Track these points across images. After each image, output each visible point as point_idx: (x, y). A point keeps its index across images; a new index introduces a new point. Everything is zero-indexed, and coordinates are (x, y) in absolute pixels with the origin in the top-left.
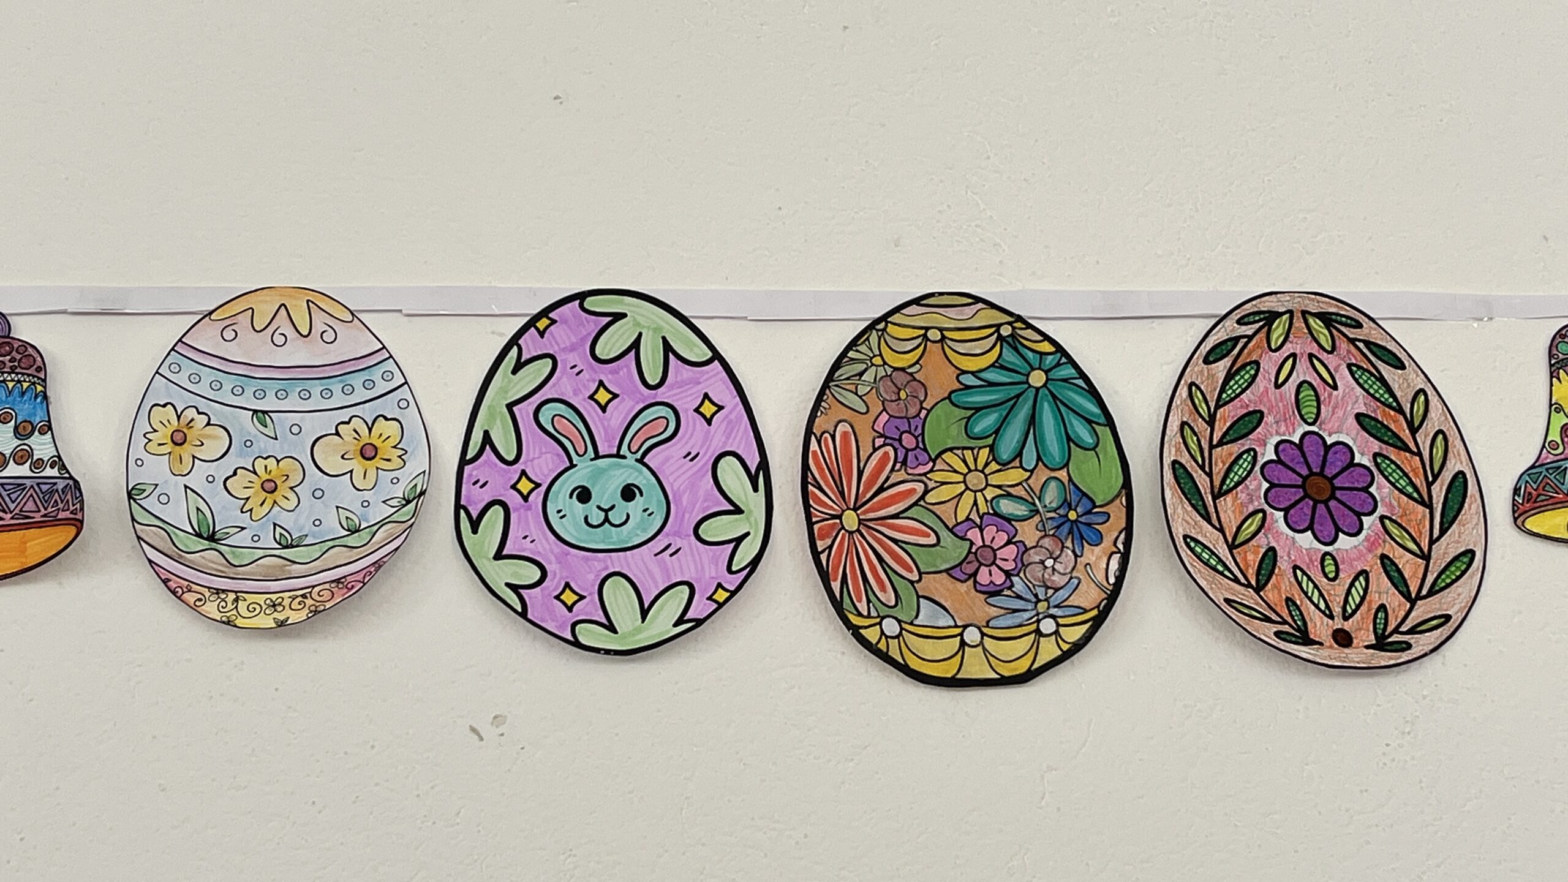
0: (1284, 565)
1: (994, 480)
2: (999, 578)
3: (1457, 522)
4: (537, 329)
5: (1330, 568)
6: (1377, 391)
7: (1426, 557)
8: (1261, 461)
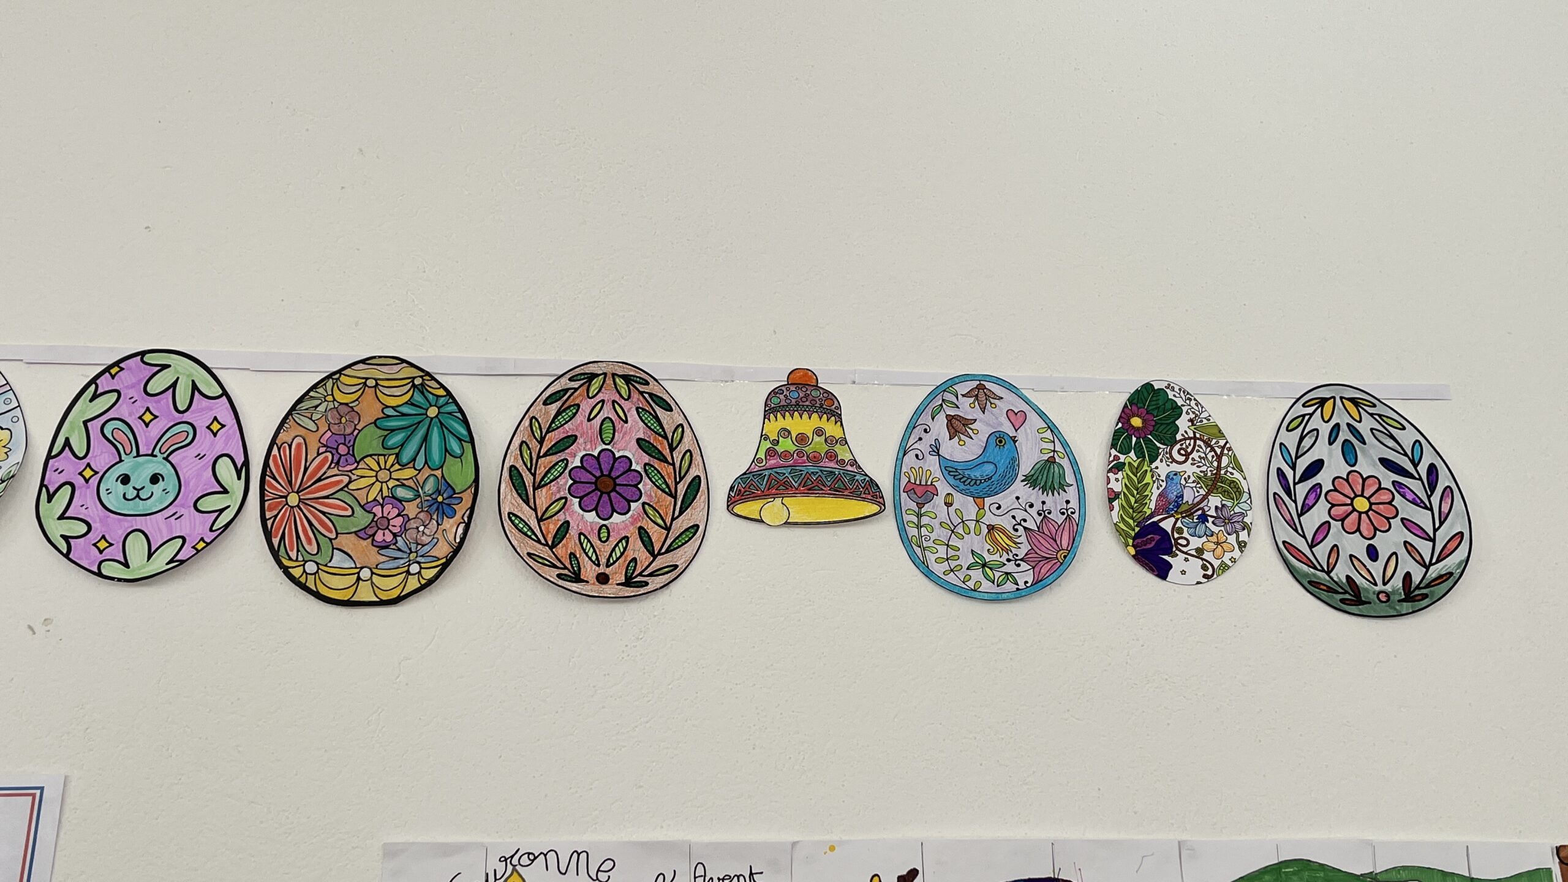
0: (573, 532)
1: (394, 475)
2: (389, 538)
3: (691, 507)
4: (110, 374)
5: (604, 535)
6: (652, 425)
7: (668, 529)
8: (570, 467)
